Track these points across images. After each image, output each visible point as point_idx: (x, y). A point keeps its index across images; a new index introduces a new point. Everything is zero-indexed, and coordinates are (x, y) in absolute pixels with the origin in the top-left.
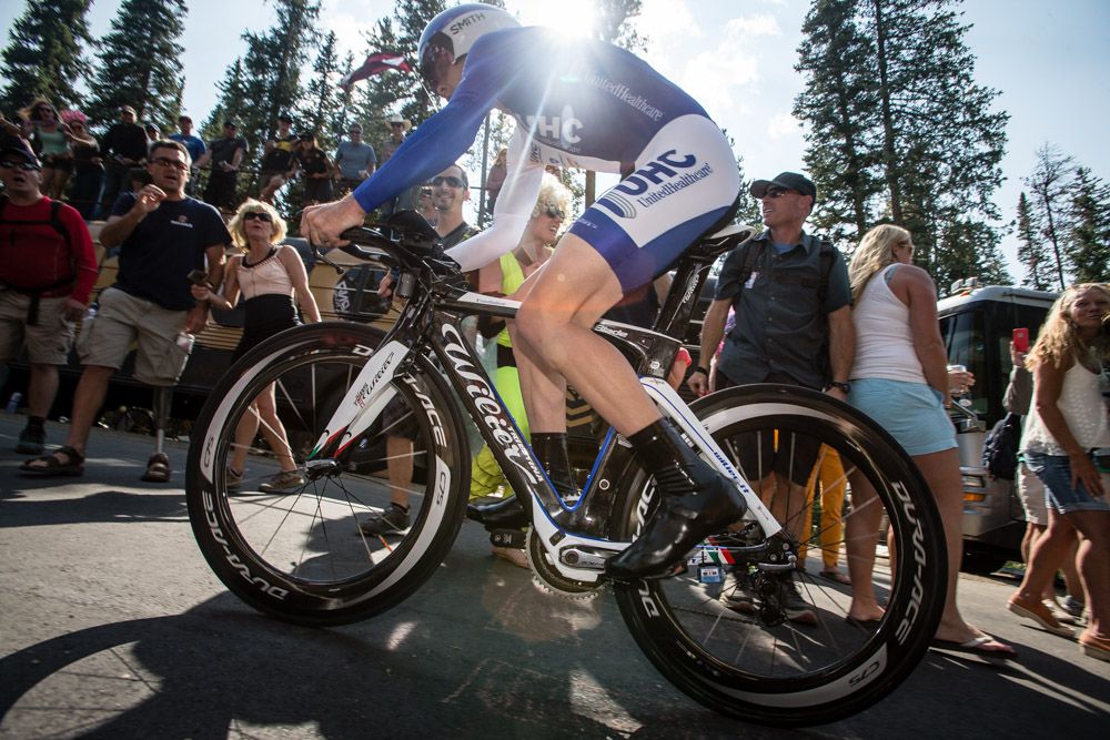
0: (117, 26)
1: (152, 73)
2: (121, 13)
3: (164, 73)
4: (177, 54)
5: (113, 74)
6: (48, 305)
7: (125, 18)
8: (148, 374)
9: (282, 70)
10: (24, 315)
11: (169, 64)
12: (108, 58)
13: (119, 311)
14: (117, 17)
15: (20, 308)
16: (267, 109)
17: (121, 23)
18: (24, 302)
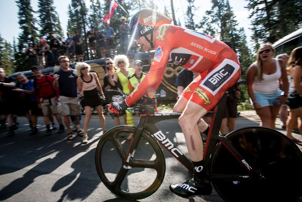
0: (39, 7)
1: (51, 17)
2: (39, 3)
3: (54, 16)
4: (54, 9)
5: (43, 20)
6: (53, 100)
7: (40, 4)
8: (75, 113)
9: (81, 4)
10: (48, 104)
11: (54, 13)
12: (40, 16)
13: (66, 101)
14: (38, 4)
15: (47, 102)
16: (81, 18)
17: (40, 6)
18: (48, 101)
